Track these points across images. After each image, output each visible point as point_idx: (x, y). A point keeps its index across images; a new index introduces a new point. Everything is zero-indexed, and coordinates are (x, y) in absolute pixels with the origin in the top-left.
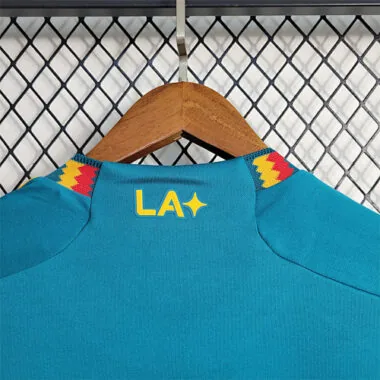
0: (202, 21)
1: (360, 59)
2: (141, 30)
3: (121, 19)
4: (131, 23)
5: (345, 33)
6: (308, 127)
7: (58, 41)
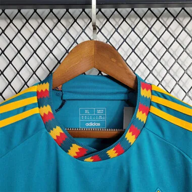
0: (108, 11)
1: (184, 29)
2: (80, 15)
3: (70, 10)
4: (75, 12)
5: (177, 16)
6: (159, 61)
7: (40, 21)
